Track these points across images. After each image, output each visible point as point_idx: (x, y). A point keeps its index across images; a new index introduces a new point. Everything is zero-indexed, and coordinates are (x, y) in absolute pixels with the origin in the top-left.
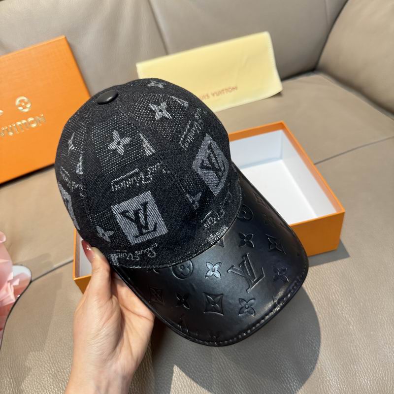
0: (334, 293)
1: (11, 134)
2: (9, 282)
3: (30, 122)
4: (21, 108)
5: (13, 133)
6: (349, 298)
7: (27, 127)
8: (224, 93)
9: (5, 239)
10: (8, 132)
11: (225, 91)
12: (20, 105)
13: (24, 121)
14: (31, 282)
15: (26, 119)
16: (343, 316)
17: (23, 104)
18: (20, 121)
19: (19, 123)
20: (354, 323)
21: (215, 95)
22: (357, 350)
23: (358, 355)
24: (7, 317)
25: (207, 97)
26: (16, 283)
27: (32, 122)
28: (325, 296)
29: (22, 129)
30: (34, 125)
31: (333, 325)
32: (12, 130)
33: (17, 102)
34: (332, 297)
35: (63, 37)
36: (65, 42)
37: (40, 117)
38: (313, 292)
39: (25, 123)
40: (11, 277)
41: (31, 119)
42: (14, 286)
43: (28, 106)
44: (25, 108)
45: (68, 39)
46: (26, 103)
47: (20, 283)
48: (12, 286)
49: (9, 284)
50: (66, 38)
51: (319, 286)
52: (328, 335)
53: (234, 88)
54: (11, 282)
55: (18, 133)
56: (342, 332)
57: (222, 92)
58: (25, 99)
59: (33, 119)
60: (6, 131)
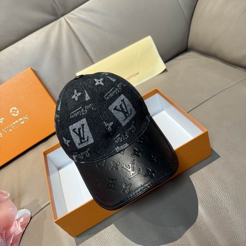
0: (215, 192)
1: (11, 130)
2: (16, 220)
3: (20, 121)
4: (13, 114)
6: (226, 194)
7: (19, 124)
8: (131, 78)
9: (9, 195)
10: (9, 129)
11: (131, 77)
12: (13, 113)
13: (17, 121)
14: (31, 218)
15: (18, 120)
16: (223, 207)
17: (14, 111)
18: (15, 122)
19: (14, 123)
20: (231, 210)
22: (236, 228)
23: (237, 232)
24: (19, 242)
26: (22, 220)
27: (22, 121)
28: (209, 196)
29: (17, 126)
30: (23, 123)
31: (218, 214)
32: (11, 128)
33: (11, 111)
34: (214, 195)
35: (30, 68)
36: (31, 71)
37: (25, 117)
38: (202, 194)
39: (17, 122)
40: (17, 217)
41: (20, 119)
42: (20, 223)
43: (18, 112)
44: (16, 114)
45: (33, 69)
46: (16, 111)
47: (24, 220)
48: (19, 223)
49: (17, 221)
50: (31, 68)
51: (205, 189)
52: (215, 221)
53: (137, 74)
54: (18, 220)
55: (14, 129)
56: (224, 217)
57: (130, 77)
58: (15, 108)
59: (21, 119)
60: (7, 129)
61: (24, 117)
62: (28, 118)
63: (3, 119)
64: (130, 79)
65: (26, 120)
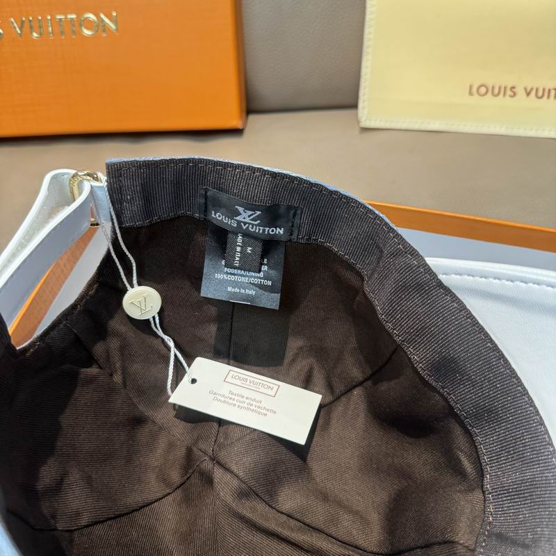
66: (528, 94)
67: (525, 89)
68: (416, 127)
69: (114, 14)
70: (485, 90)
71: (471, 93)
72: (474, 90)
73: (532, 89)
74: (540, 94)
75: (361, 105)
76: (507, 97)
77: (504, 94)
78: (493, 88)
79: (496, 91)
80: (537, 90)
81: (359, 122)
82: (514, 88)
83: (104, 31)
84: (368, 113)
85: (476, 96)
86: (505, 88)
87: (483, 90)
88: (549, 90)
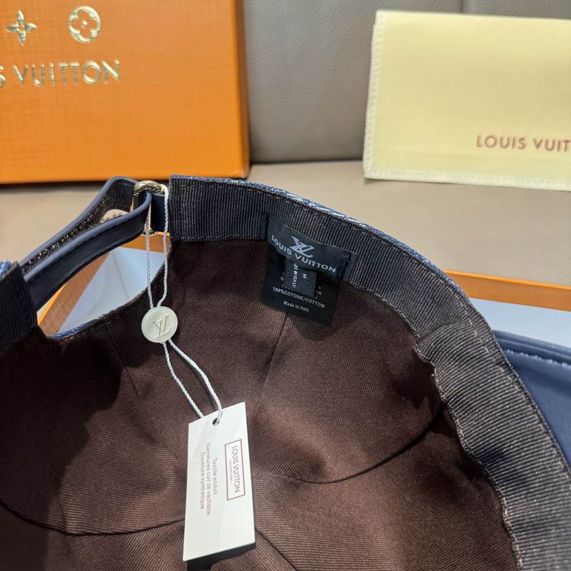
4: (75, 31)
5: (42, 81)
15: (82, 61)
17: (85, 23)
21: (543, 145)
25: (518, 144)
43: (94, 32)
44: (84, 33)
46: (92, 24)
57: (563, 145)
58: (93, 14)
59: (95, 65)
60: (29, 72)
61: (105, 64)
62: (115, 74)
63: (34, 29)
64: (559, 149)
65: (108, 76)
66: (538, 146)
67: (535, 141)
68: (423, 178)
69: (117, 62)
70: (493, 141)
71: (479, 145)
72: (482, 141)
73: (541, 141)
74: (550, 146)
75: (365, 156)
76: (516, 149)
77: (514, 146)
78: (501, 139)
79: (505, 143)
80: (547, 142)
81: (363, 173)
82: (523, 139)
83: (106, 79)
84: (373, 164)
85: (484, 147)
86: (514, 140)
87: (491, 141)
88: (559, 143)
